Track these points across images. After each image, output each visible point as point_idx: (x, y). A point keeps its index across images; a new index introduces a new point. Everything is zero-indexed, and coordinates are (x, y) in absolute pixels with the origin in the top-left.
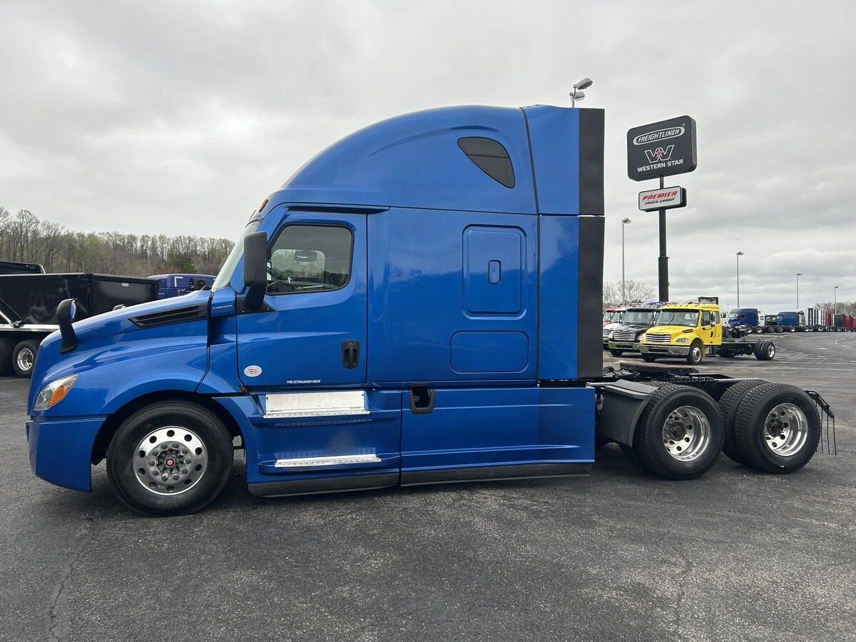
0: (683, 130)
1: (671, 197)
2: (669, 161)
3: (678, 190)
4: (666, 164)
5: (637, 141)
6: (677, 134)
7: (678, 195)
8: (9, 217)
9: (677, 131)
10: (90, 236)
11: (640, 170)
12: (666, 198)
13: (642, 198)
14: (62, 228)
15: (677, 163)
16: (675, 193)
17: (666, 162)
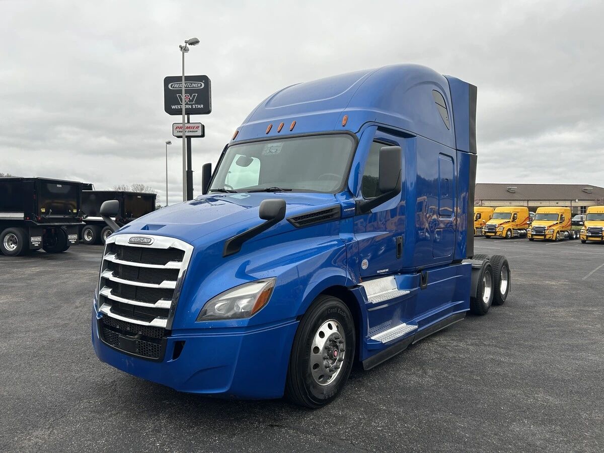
0: (203, 85)
1: (195, 130)
2: (193, 104)
3: (200, 125)
4: (192, 107)
5: (171, 87)
6: (199, 87)
7: (200, 128)
9: (200, 85)
11: (173, 107)
12: (192, 130)
13: (175, 128)
15: (199, 106)
16: (198, 127)
17: (192, 105)
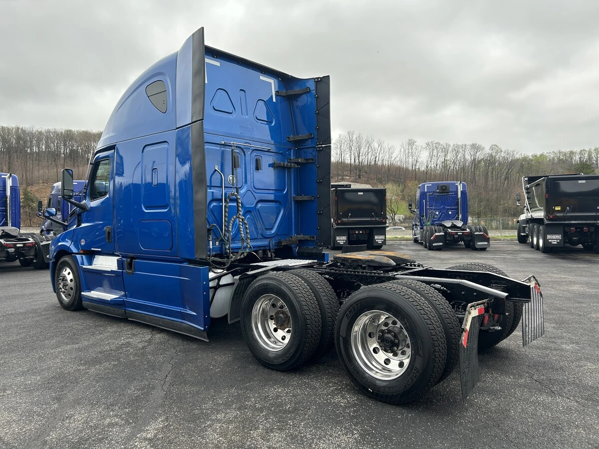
8: (484, 151)
10: (541, 155)
14: (517, 153)
